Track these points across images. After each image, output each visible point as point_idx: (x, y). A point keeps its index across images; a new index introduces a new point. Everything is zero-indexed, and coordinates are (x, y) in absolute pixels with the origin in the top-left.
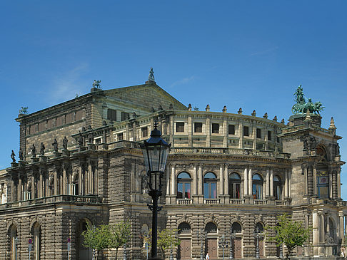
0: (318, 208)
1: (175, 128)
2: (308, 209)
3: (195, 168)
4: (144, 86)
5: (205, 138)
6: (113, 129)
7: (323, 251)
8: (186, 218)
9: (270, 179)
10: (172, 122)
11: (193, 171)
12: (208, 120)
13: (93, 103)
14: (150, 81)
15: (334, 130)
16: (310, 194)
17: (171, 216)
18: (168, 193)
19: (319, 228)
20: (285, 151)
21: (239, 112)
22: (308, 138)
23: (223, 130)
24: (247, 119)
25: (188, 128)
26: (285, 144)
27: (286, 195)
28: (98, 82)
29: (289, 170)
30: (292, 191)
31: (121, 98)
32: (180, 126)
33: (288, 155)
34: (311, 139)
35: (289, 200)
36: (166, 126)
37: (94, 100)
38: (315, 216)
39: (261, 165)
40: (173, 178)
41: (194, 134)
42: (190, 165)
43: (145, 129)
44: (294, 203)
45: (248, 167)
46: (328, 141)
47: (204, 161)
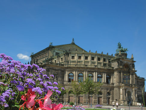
0: (122, 87)
1: (71, 58)
2: (119, 87)
3: (75, 72)
4: (70, 44)
5: (82, 61)
6: (53, 59)
7: (124, 103)
8: (71, 89)
9: (105, 76)
10: (70, 56)
11: (74, 73)
12: (83, 55)
13: (50, 50)
14: (73, 43)
15: (133, 59)
16: (120, 82)
17: (66, 88)
18: (65, 80)
19: (123, 94)
20: (112, 66)
21: (96, 52)
22: (119, 61)
23: (89, 58)
24: (99, 55)
25: (76, 58)
26: (112, 64)
27: (112, 82)
28: (52, 43)
29: (113, 73)
30: (114, 81)
31: (61, 49)
32: (73, 57)
33: (113, 68)
34: (121, 62)
35: (113, 84)
36: (68, 57)
37: (50, 49)
38: (121, 90)
39: (101, 71)
40: (67, 75)
41: (78, 60)
42: (73, 71)
43: (62, 59)
44: (115, 85)
45: (96, 72)
46: (130, 63)
47: (78, 69)
